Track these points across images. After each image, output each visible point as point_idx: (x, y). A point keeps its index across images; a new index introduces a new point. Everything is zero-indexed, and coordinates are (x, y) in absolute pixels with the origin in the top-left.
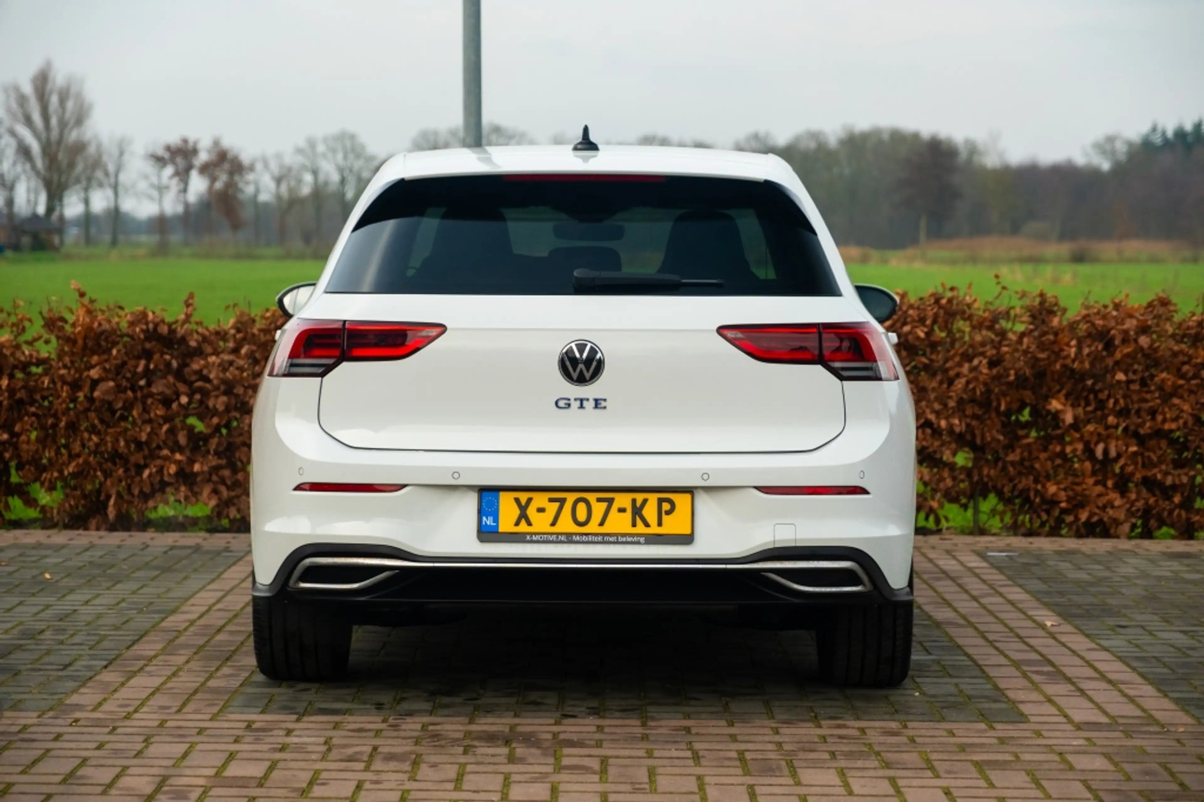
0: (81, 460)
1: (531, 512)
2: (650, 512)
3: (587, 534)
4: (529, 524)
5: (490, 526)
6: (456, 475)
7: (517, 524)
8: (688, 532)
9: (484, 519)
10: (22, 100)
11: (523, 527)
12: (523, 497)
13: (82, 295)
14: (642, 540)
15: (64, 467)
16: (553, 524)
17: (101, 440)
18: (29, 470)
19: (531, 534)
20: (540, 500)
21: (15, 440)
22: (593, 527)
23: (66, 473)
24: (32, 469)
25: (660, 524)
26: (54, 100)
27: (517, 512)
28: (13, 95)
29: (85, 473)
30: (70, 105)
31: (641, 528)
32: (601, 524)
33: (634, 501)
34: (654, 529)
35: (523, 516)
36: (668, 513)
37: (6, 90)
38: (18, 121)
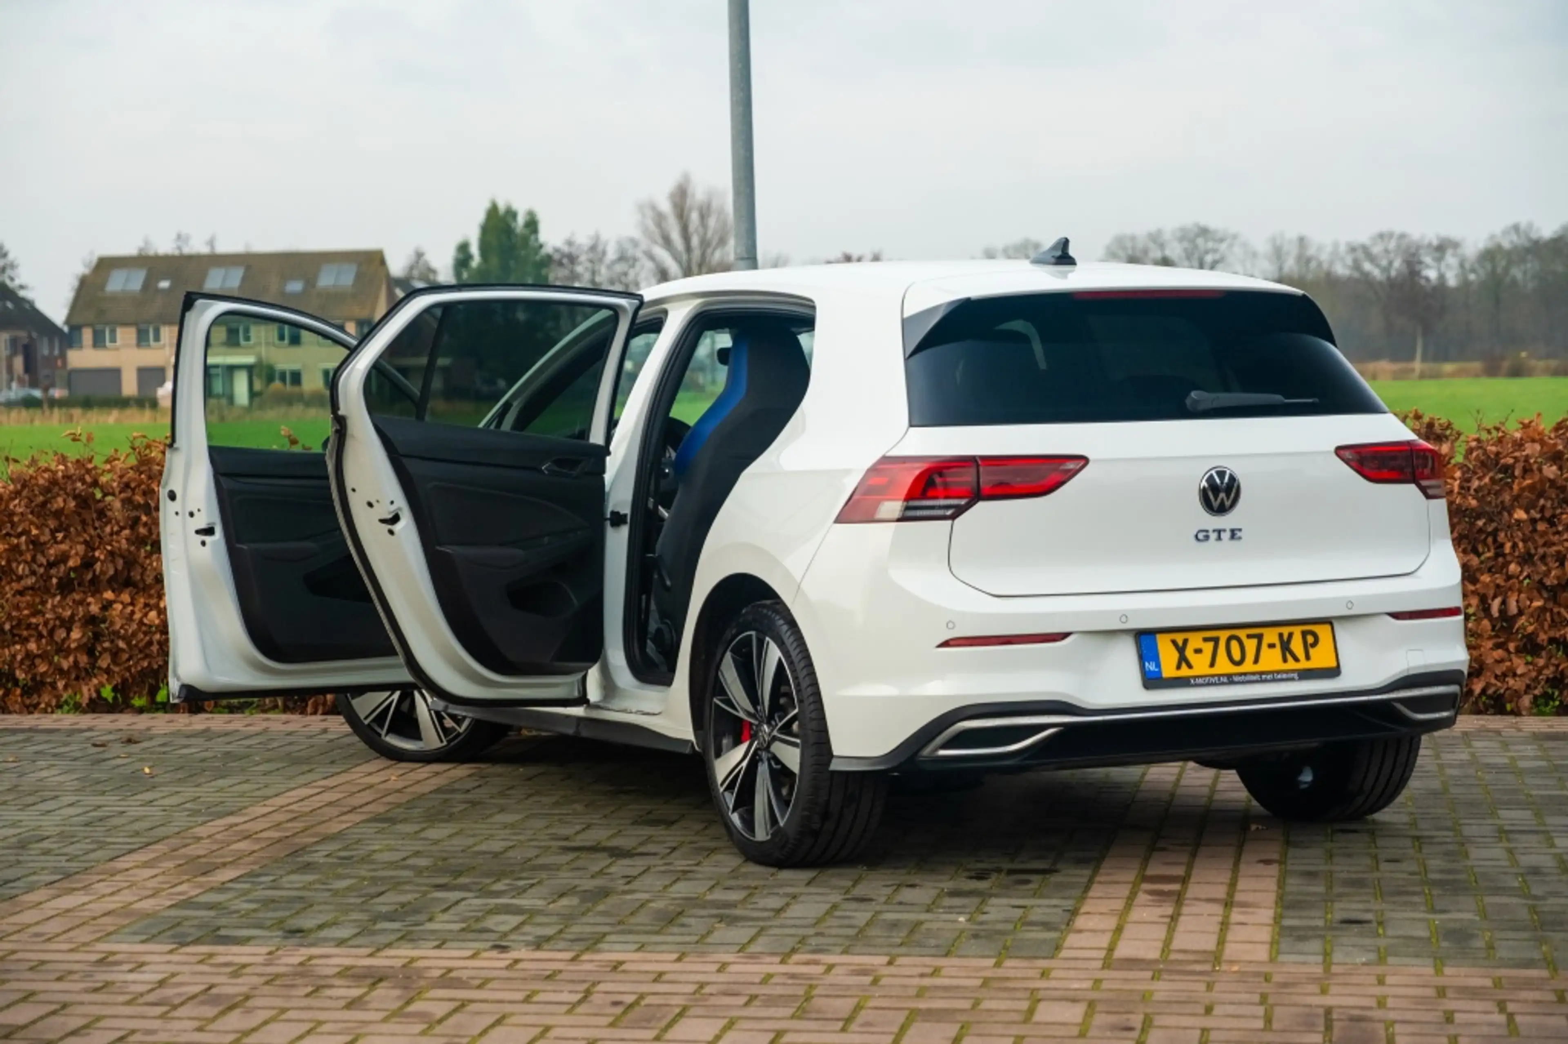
1: (1189, 653)
2: (1297, 645)
3: (1245, 674)
4: (1190, 666)
5: (1154, 672)
6: (1124, 619)
7: (1179, 667)
8: (1334, 664)
9: (1147, 664)
10: (660, 218)
11: (1185, 672)
12: (1179, 638)
14: (1296, 676)
16: (1212, 665)
19: (1195, 677)
20: (1195, 641)
22: (1248, 666)
25: (1308, 657)
26: (694, 217)
27: (1175, 655)
28: (649, 213)
30: (712, 222)
31: (1291, 665)
32: (1256, 662)
33: (1281, 635)
34: (1304, 664)
35: (1183, 660)
36: (1314, 645)
37: (641, 208)
38: (656, 242)
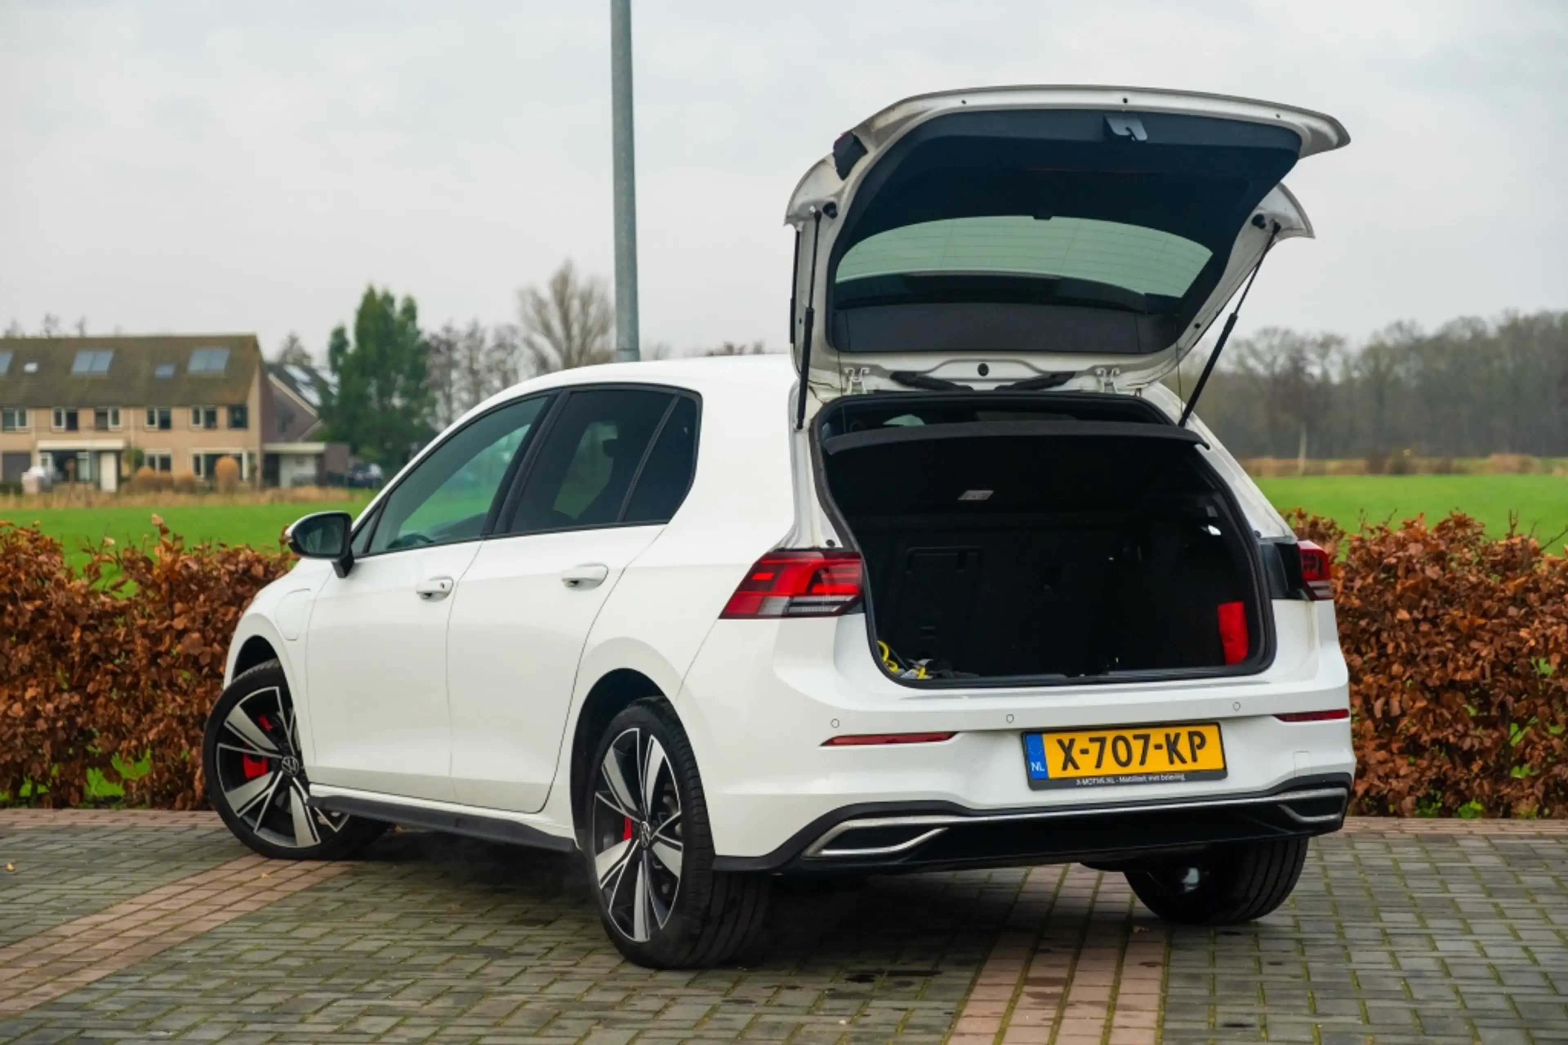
0: (162, 726)
1: (1075, 753)
2: (1183, 746)
3: (1131, 775)
4: (1076, 767)
5: (1040, 772)
6: (1010, 718)
7: (1065, 768)
8: (1220, 766)
9: (1033, 765)
10: (540, 305)
11: (1071, 772)
12: (1066, 738)
13: (164, 531)
14: (1182, 777)
15: (143, 734)
16: (1098, 766)
17: (187, 701)
18: (107, 737)
19: (1081, 778)
20: (1082, 741)
21: (91, 702)
22: (1135, 767)
23: (145, 741)
24: (111, 736)
25: (1195, 759)
26: (576, 305)
27: (1061, 756)
28: (529, 300)
29: (168, 742)
30: (593, 310)
31: (1178, 766)
32: (1142, 762)
33: (1167, 736)
34: (1190, 766)
35: (1069, 760)
36: (1201, 746)
38: (535, 330)
